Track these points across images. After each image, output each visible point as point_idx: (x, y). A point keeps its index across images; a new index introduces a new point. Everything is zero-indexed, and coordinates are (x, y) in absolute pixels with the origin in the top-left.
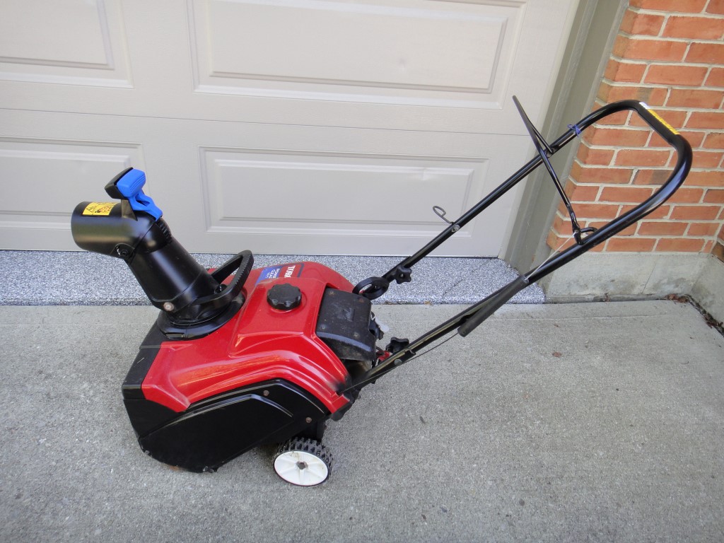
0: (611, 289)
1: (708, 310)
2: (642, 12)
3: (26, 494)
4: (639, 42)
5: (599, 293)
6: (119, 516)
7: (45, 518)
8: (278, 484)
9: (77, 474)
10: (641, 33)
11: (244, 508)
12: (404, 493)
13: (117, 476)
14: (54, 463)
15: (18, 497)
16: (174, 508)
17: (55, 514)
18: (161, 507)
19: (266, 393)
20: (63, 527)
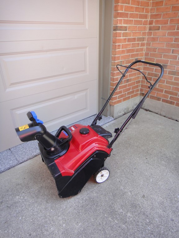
0: (125, 111)
1: (144, 108)
2: (117, 44)
3: (32, 233)
4: (118, 51)
5: (123, 113)
6: (66, 218)
7: (45, 233)
8: (97, 185)
9: (42, 218)
10: (118, 49)
11: (95, 195)
12: (125, 170)
13: (55, 210)
14: (31, 220)
15: (30, 235)
16: (78, 206)
17: (47, 230)
18: (75, 209)
19: (95, 156)
20: (53, 231)
